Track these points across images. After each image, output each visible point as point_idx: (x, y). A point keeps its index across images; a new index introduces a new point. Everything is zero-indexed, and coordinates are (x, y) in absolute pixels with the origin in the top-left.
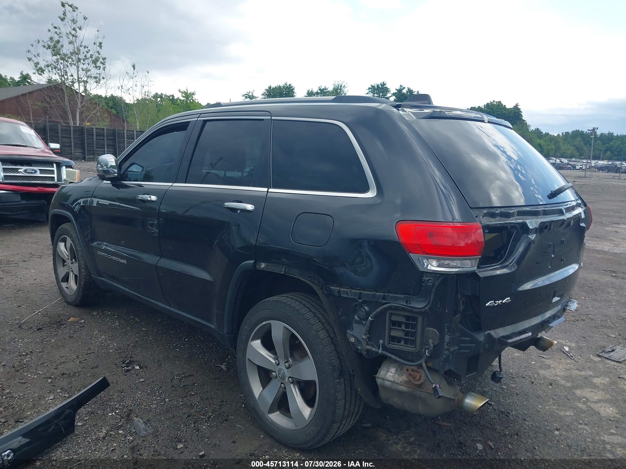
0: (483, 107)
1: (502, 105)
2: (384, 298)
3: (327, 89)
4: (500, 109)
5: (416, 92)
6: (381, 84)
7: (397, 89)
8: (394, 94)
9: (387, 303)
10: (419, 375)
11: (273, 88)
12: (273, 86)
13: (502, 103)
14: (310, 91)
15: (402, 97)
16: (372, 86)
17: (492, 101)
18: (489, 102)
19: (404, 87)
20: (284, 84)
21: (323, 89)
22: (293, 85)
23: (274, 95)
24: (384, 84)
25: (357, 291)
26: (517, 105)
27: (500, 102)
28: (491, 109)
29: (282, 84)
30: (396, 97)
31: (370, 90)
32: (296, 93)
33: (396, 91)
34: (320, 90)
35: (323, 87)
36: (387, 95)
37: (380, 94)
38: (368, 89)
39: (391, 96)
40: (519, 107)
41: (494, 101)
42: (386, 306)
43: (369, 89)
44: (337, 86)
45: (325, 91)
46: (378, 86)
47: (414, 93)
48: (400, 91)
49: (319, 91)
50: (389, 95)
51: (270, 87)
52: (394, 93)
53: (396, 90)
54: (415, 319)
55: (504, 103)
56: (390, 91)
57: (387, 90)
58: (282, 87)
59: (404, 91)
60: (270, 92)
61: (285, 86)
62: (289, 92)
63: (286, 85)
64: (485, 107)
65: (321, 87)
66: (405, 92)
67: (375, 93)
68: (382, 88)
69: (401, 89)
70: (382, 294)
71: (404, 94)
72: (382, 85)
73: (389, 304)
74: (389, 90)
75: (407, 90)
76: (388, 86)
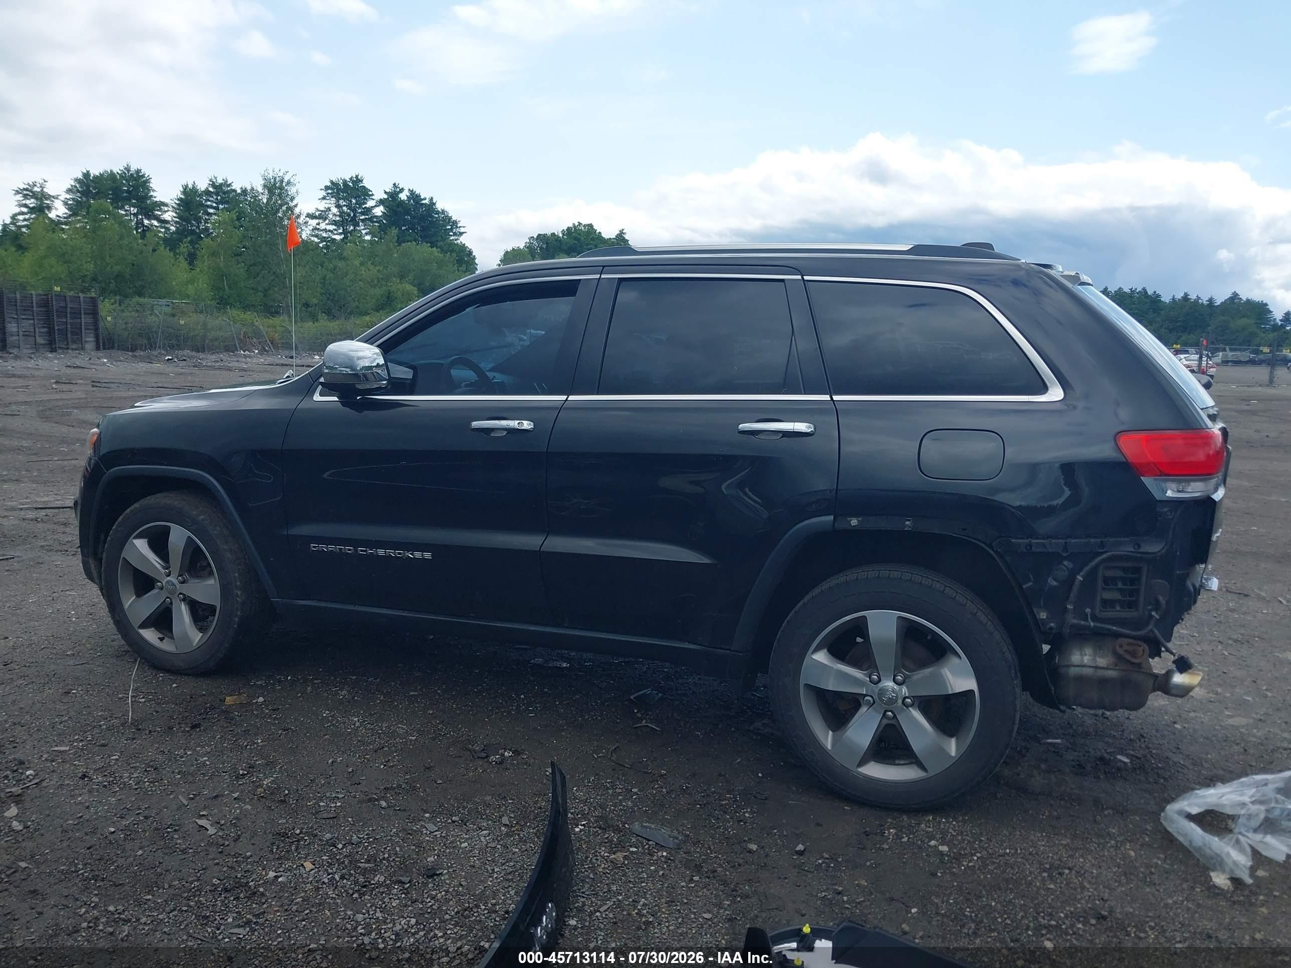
0: (561, 235)
1: (596, 230)
2: (1102, 545)
3: (230, 185)
4: (593, 239)
5: (428, 200)
6: (351, 179)
7: (388, 191)
8: (381, 202)
9: (1106, 552)
10: (1142, 648)
11: (95, 177)
12: (95, 171)
13: (595, 228)
14: (190, 186)
15: (400, 209)
16: (332, 182)
17: (577, 224)
18: (571, 225)
19: (403, 189)
20: (122, 168)
21: (221, 185)
22: (146, 171)
23: (97, 193)
24: (357, 180)
25: (1060, 541)
26: (622, 233)
27: (591, 226)
28: (575, 239)
29: (117, 169)
30: (385, 207)
31: (330, 191)
32: (154, 191)
33: (386, 196)
34: (213, 185)
35: (220, 181)
36: (366, 204)
37: (351, 201)
38: (323, 188)
39: (376, 206)
40: (626, 237)
41: (580, 224)
42: (1104, 556)
43: (327, 188)
44: (272, 180)
45: (225, 189)
46: (345, 182)
47: (424, 202)
48: (393, 195)
49: (211, 189)
50: (370, 203)
51: (87, 175)
52: (381, 200)
53: (386, 192)
54: (1138, 570)
55: (598, 228)
56: (373, 195)
57: (365, 193)
58: (118, 177)
59: (403, 196)
60: (88, 186)
61: (124, 173)
62: (136, 188)
63: (129, 170)
64: (563, 234)
65: (214, 180)
66: (406, 198)
67: (340, 199)
68: (354, 188)
69: (395, 191)
70: (1099, 540)
71: (403, 201)
72: (353, 182)
73: (1109, 554)
74: (370, 193)
75: (408, 194)
76: (366, 183)
